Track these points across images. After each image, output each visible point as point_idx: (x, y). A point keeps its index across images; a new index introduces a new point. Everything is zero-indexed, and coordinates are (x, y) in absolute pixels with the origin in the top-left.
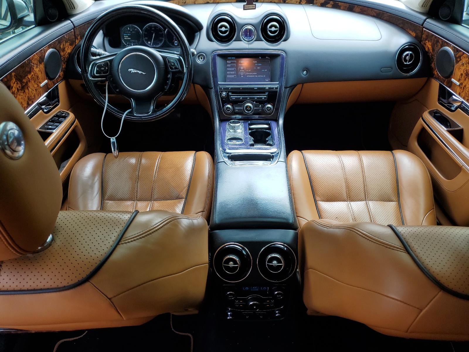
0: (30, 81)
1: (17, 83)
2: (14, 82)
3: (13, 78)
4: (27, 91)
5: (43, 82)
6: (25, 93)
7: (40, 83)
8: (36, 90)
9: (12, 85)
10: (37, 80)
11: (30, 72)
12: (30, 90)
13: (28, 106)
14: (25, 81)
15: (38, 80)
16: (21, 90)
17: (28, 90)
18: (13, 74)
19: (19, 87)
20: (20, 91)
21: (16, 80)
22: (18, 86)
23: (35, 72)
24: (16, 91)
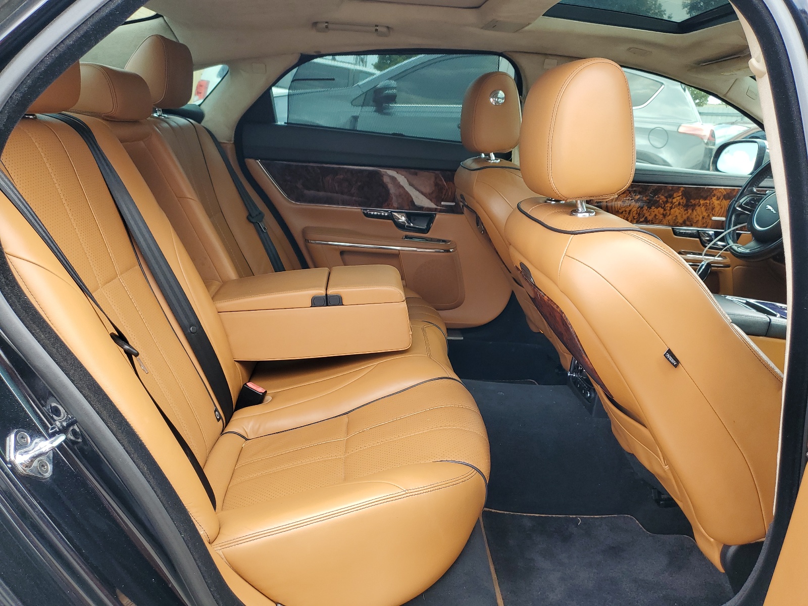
0: (699, 206)
1: (682, 198)
2: (678, 195)
3: (680, 191)
4: (690, 211)
5: (719, 216)
6: (686, 211)
7: (714, 215)
8: (703, 218)
9: (675, 195)
10: (710, 210)
11: (705, 199)
12: (695, 213)
13: (682, 224)
14: (693, 202)
15: (712, 211)
16: (684, 206)
17: (693, 211)
18: (682, 189)
19: (683, 203)
20: (681, 207)
21: (682, 195)
22: (681, 201)
23: (711, 202)
24: (677, 203)
